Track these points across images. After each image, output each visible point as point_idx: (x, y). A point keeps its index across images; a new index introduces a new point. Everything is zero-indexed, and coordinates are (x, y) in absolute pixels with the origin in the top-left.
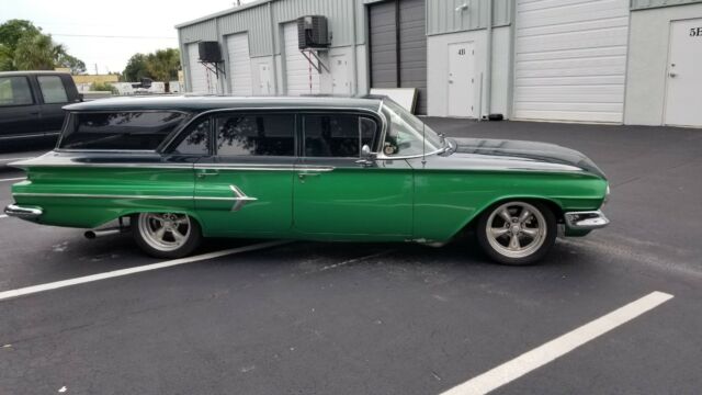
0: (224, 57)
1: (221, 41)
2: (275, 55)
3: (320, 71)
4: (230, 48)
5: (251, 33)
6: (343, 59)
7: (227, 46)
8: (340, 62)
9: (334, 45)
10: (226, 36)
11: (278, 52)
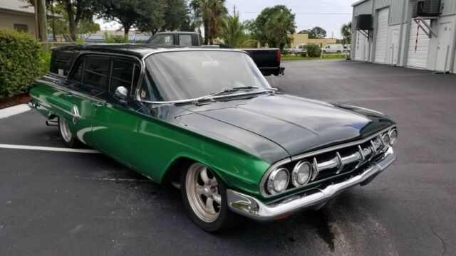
0: (374, 26)
1: (374, 14)
2: (403, 23)
3: (430, 37)
4: (379, 19)
5: (391, 7)
6: (448, 26)
7: (377, 18)
8: (446, 29)
9: (443, 14)
10: (378, 10)
11: (405, 21)
